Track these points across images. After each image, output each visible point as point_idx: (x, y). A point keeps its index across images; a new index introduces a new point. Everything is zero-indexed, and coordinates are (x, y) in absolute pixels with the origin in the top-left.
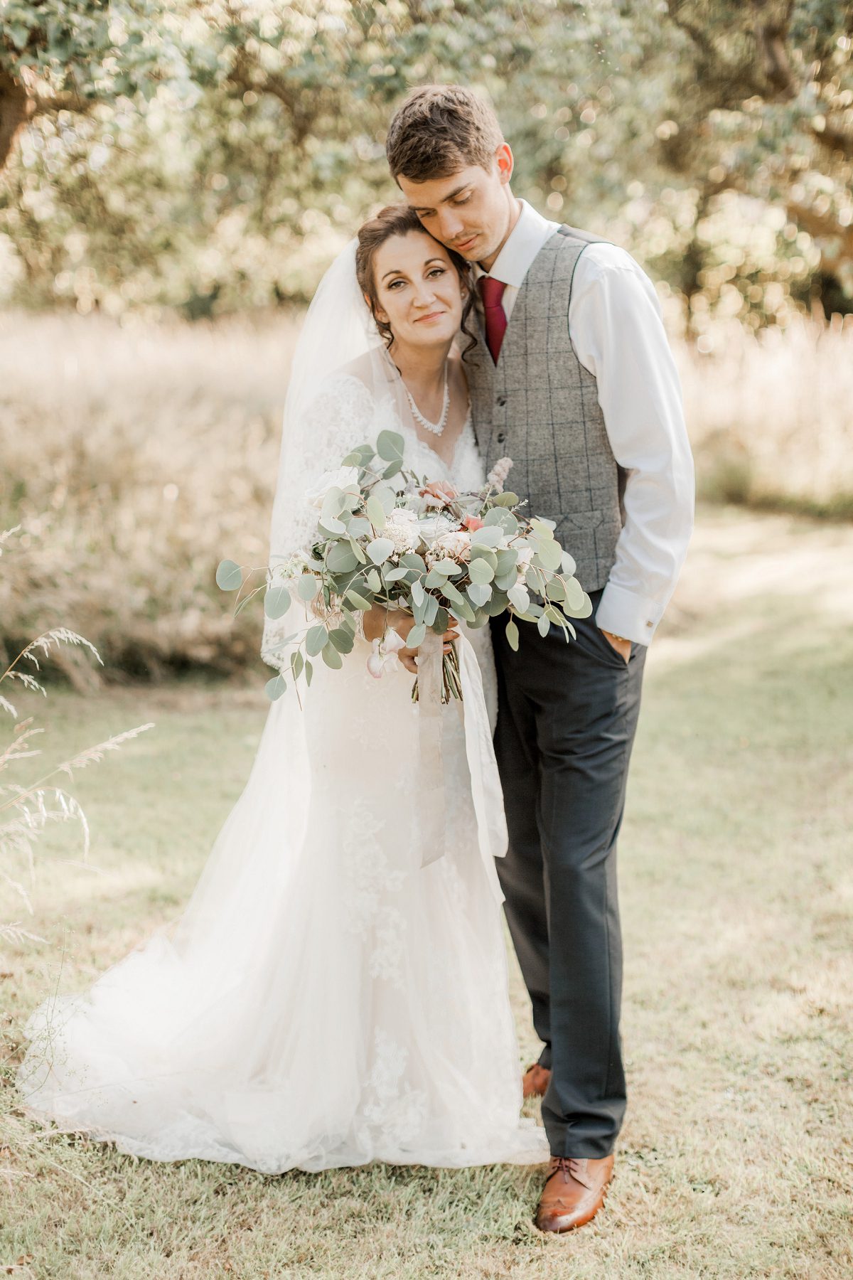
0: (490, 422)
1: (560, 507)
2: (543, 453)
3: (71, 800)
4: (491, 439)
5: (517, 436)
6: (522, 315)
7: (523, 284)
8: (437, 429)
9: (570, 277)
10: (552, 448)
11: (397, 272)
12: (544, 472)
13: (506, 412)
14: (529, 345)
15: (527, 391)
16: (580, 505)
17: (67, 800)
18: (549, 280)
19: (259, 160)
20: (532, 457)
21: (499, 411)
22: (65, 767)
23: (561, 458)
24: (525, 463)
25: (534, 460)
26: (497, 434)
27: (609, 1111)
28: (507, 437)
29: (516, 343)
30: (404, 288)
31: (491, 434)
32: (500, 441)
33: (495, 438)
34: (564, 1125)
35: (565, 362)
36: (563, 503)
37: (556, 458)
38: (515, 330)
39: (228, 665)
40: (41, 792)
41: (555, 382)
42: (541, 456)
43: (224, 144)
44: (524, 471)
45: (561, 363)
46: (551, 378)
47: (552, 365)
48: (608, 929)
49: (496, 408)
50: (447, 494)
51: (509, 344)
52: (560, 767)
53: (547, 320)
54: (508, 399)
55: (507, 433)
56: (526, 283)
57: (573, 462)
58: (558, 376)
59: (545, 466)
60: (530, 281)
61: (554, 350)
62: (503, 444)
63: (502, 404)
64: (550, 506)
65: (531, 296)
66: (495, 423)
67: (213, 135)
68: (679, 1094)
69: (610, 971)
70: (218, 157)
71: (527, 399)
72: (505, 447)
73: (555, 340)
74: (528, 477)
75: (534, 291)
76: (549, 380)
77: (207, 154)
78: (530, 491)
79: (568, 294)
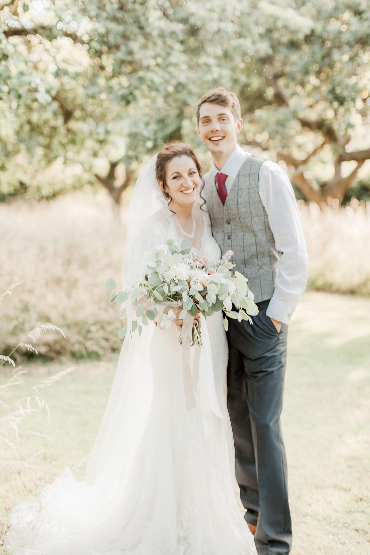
0: (224, 232)
1: (258, 263)
2: (251, 242)
3: (43, 401)
4: (224, 238)
5: (238, 236)
6: (236, 188)
7: (237, 176)
8: (192, 236)
9: (258, 172)
10: (255, 240)
11: (178, 173)
12: (251, 250)
13: (231, 227)
14: (239, 200)
15: (240, 219)
16: (266, 262)
17: (41, 401)
18: (249, 173)
19: (46, 130)
20: (246, 244)
21: (228, 227)
22: (34, 388)
23: (258, 245)
24: (242, 247)
25: (247, 246)
26: (227, 236)
27: (285, 539)
28: (233, 237)
29: (232, 200)
30: (179, 179)
31: (224, 236)
32: (229, 239)
33: (226, 238)
34: (266, 546)
35: (257, 206)
36: (259, 262)
37: (256, 244)
38: (233, 194)
39: (53, 355)
40: (28, 398)
41: (254, 214)
42: (250, 243)
43: (29, 122)
44: (242, 250)
45: (256, 206)
46: (252, 212)
47: (252, 207)
48: (281, 451)
49: (226, 226)
50: (205, 262)
51: (229, 200)
52: (256, 379)
53: (248, 190)
54: (232, 222)
55: (232, 235)
56: (238, 176)
57: (263, 246)
58: (255, 212)
59: (251, 248)
60: (240, 174)
61: (253, 201)
62: (230, 240)
63: (229, 223)
64: (254, 264)
65: (240, 180)
66: (226, 232)
67: (24, 119)
68: (308, 535)
69: (283, 471)
70: (27, 128)
71: (241, 222)
72: (232, 241)
73: (253, 197)
74: (244, 252)
75: (242, 178)
76: (251, 214)
77: (21, 127)
78: (245, 258)
79: (257, 179)
